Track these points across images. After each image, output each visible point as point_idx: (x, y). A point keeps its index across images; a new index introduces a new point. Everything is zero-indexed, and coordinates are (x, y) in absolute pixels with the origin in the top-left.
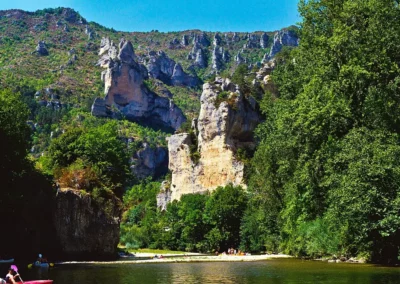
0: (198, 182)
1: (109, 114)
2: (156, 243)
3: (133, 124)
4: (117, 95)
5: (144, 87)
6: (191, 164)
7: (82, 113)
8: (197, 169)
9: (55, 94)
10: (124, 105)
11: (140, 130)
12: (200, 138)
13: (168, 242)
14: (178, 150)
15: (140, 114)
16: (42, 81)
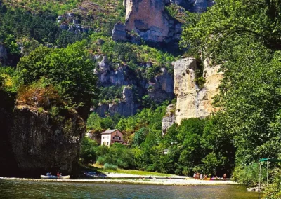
0: (202, 107)
1: (129, 39)
2: (154, 165)
3: (152, 49)
4: (137, 21)
5: (165, 12)
6: (196, 88)
7: (102, 37)
8: (202, 94)
9: (76, 18)
10: (145, 30)
11: (159, 55)
12: (205, 63)
13: (165, 164)
14: (184, 74)
15: (160, 40)
16: (65, 6)
